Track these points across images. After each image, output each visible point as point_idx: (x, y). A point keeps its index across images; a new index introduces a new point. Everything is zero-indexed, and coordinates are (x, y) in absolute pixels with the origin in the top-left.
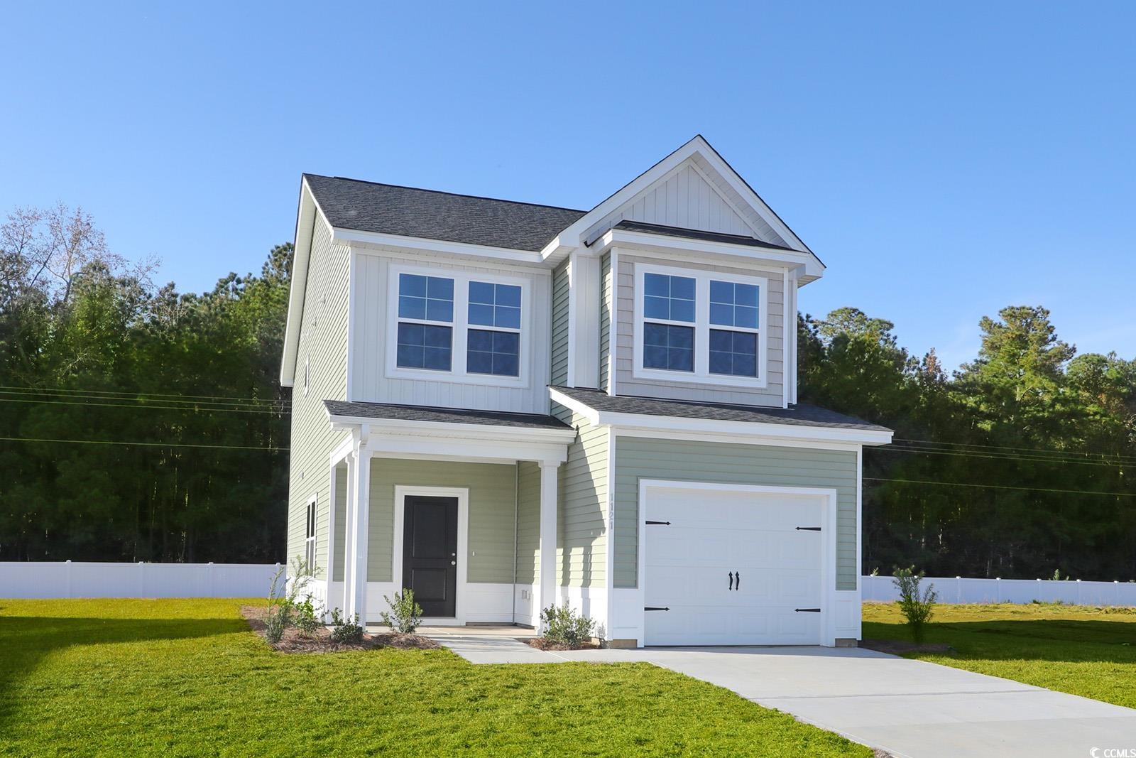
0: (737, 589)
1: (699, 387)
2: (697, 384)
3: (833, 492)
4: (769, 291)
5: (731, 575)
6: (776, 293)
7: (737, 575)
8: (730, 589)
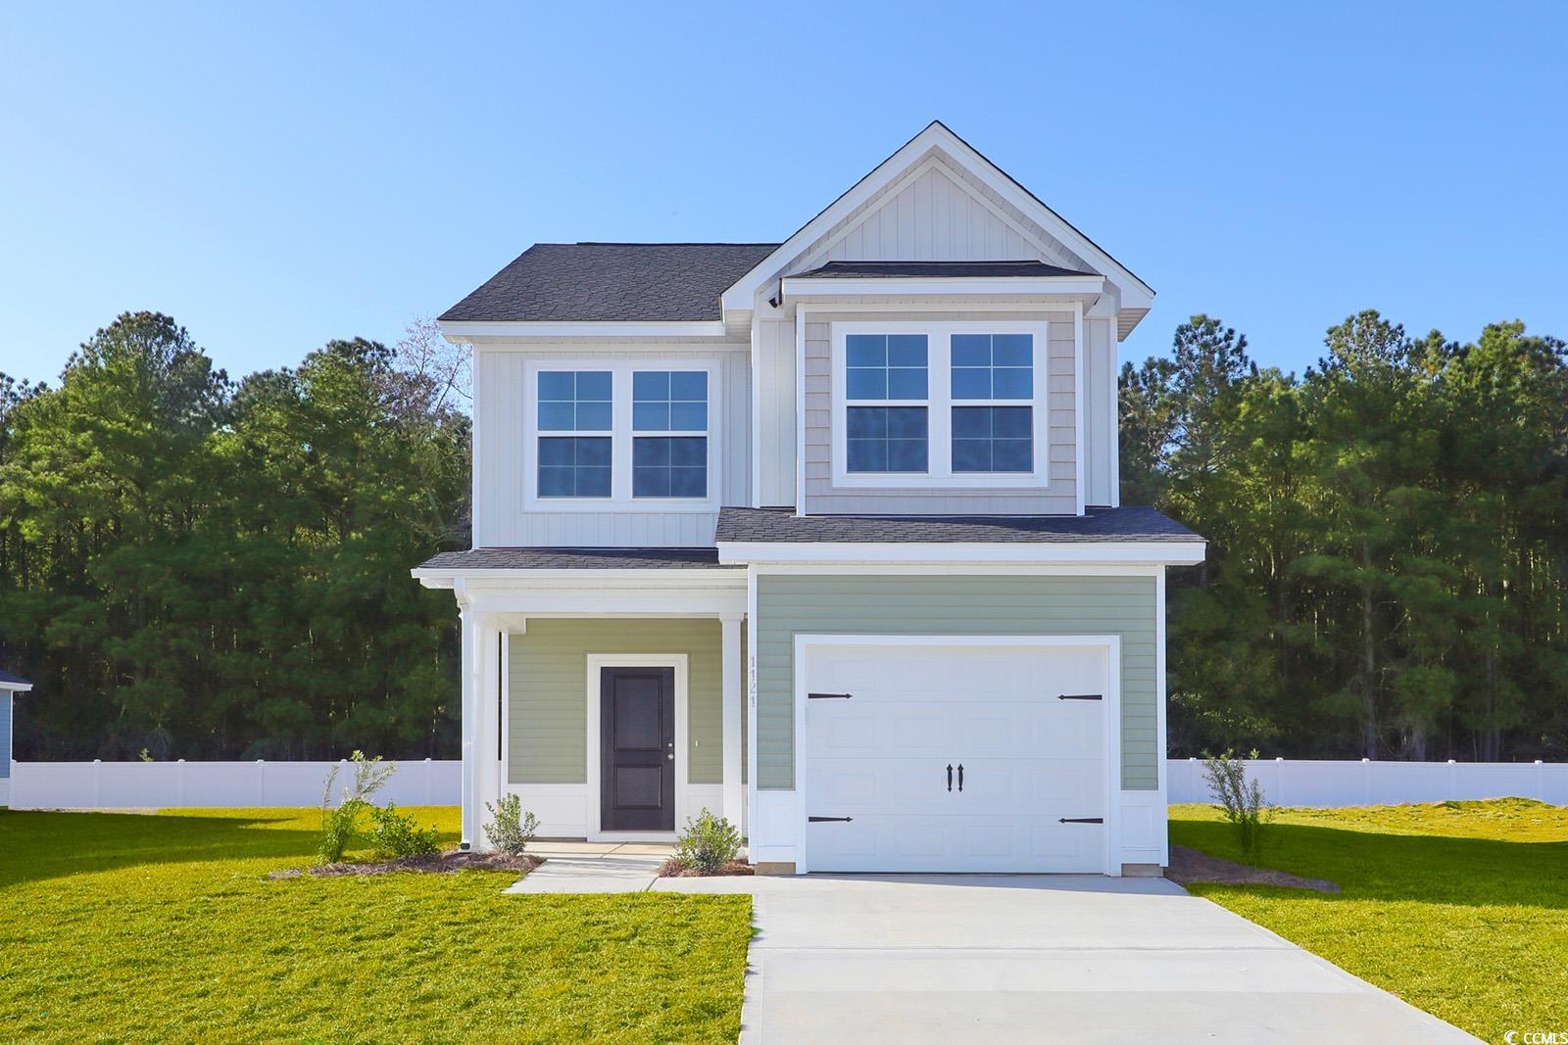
0: (961, 789)
1: (937, 494)
2: (933, 490)
3: (1113, 642)
4: (1051, 341)
5: (950, 769)
6: (1061, 342)
7: (961, 768)
8: (950, 789)
